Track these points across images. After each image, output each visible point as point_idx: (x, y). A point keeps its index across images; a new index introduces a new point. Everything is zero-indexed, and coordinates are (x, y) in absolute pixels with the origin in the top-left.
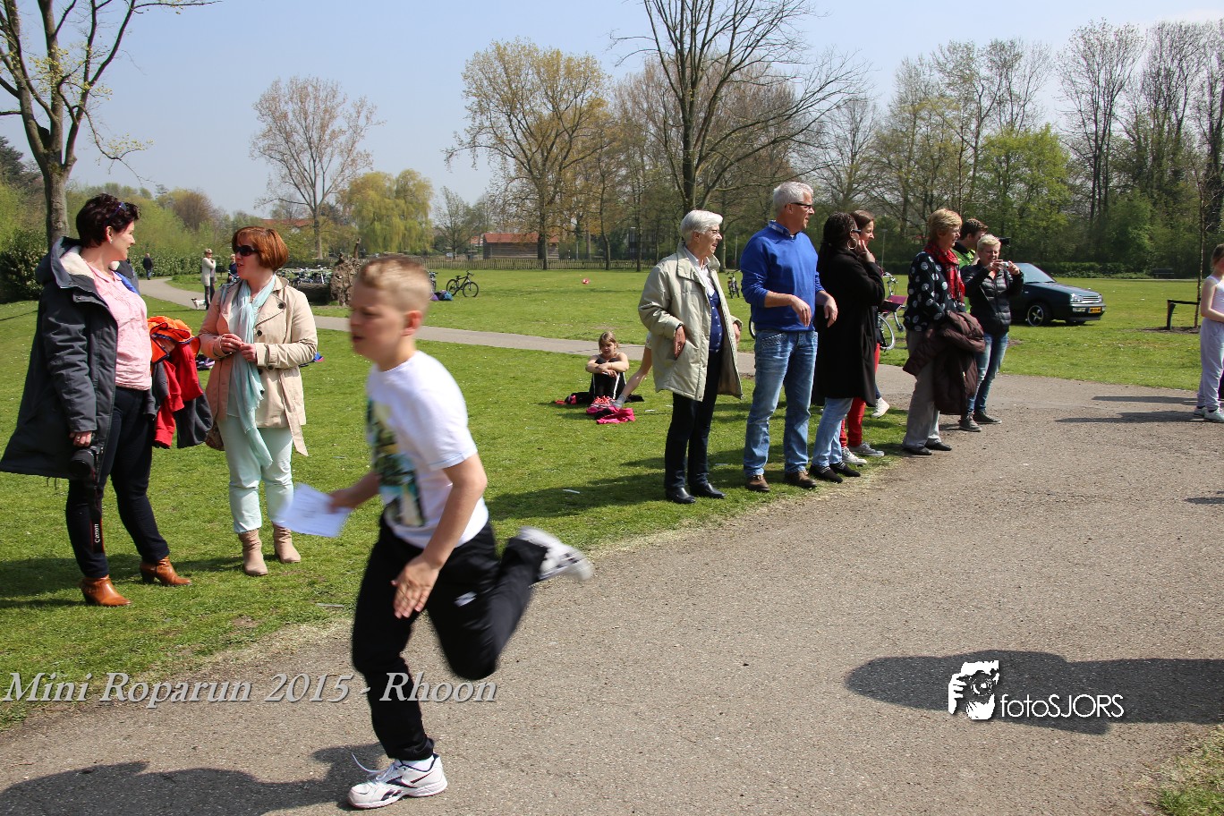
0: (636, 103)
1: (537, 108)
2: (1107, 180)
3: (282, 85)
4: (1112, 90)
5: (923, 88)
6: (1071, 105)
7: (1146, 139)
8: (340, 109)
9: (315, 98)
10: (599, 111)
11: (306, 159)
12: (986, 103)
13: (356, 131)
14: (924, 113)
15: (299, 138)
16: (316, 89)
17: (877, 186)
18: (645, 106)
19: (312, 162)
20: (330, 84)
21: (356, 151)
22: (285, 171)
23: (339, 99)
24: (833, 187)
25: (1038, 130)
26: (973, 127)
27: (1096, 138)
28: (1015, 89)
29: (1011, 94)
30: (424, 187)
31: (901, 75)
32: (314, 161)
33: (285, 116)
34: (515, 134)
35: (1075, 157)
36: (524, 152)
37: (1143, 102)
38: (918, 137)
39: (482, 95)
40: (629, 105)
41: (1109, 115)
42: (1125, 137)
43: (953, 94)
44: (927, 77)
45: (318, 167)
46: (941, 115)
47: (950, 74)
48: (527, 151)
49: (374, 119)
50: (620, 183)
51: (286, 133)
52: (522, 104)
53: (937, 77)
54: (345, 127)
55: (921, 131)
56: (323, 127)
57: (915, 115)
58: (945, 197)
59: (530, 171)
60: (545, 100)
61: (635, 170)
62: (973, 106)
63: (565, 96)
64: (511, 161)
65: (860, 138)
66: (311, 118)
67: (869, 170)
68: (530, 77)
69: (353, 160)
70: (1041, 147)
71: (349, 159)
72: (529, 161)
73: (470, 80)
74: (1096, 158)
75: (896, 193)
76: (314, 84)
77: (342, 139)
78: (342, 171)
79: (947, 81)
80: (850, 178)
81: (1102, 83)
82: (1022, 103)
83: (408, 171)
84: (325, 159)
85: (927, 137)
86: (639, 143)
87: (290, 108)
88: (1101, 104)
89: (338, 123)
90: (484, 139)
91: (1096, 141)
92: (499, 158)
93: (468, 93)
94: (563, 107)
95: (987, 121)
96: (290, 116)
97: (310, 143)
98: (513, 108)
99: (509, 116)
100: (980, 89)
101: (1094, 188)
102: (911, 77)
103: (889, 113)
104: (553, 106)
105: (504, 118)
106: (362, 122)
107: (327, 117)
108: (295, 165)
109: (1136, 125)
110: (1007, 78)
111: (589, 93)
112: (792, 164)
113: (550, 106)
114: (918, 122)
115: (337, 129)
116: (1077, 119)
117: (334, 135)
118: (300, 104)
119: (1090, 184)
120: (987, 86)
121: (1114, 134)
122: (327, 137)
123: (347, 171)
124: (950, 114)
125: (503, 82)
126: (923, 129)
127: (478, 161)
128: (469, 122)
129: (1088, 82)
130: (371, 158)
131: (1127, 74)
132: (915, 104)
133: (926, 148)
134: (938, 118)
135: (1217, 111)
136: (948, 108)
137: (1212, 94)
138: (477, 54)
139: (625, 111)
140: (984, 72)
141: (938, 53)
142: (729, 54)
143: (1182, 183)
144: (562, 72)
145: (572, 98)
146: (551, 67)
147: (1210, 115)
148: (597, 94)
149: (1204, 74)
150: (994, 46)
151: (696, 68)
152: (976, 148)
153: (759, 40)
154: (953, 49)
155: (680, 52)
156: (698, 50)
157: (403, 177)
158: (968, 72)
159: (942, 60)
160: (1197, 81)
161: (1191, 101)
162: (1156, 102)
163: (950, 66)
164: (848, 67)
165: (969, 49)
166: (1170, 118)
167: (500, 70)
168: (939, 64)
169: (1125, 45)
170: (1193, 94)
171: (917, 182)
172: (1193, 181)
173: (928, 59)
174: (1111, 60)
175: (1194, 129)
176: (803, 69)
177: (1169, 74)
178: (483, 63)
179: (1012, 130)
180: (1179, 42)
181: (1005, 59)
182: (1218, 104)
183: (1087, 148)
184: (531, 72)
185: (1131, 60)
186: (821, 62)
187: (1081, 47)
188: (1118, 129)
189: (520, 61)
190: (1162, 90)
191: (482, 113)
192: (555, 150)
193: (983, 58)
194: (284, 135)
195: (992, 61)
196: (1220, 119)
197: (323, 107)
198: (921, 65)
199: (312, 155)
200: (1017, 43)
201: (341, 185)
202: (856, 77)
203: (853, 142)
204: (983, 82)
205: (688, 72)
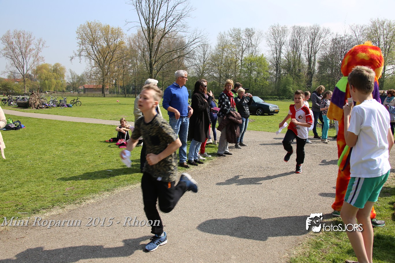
0: (135, 43)
1: (102, 44)
2: (280, 71)
3: (11, 32)
4: (281, 44)
5: (225, 41)
6: (269, 48)
7: (291, 59)
8: (32, 41)
9: (24, 37)
10: (122, 45)
11: (20, 58)
12: (244, 47)
13: (39, 49)
14: (226, 49)
15: (17, 51)
16: (24, 34)
17: (212, 71)
18: (138, 44)
19: (22, 59)
20: (29, 33)
21: (39, 56)
22: (13, 62)
23: (32, 38)
24: (198, 71)
25: (260, 56)
26: (241, 54)
27: (277, 58)
28: (253, 43)
29: (251, 44)
30: (63, 69)
31: (219, 37)
33: (12, 43)
34: (94, 52)
35: (271, 64)
36: (97, 58)
37: (290, 49)
38: (224, 57)
39: (82, 38)
40: (132, 44)
41: (280, 52)
42: (285, 58)
43: (234, 43)
44: (226, 38)
45: (25, 61)
46: (231, 50)
47: (233, 37)
48: (98, 58)
49: (45, 45)
50: (129, 69)
52: (96, 42)
53: (229, 38)
54: (34, 48)
55: (225, 55)
56: (27, 48)
57: (223, 50)
58: (232, 75)
59: (99, 65)
60: (104, 41)
61: (134, 65)
62: (241, 48)
63: (111, 40)
64: (93, 61)
65: (206, 56)
66: (22, 44)
67: (209, 67)
68: (99, 34)
69: (38, 59)
70: (261, 61)
71: (36, 59)
72: (99, 61)
73: (79, 34)
74: (277, 65)
75: (217, 74)
76: (23, 32)
77: (34, 52)
78: (34, 63)
79: (233, 39)
80: (203, 69)
81: (278, 42)
82: (255, 47)
83: (57, 63)
84: (27, 58)
85: (227, 57)
86: (135, 56)
87: (14, 40)
88: (278, 48)
89: (31, 47)
90: (83, 53)
91: (277, 59)
92: (89, 60)
93: (78, 38)
94: (110, 44)
95: (245, 52)
96: (14, 43)
97: (22, 53)
98: (93, 43)
99: (92, 46)
100: (243, 43)
101: (276, 74)
102: (222, 38)
103: (215, 49)
104: (107, 43)
105: (90, 47)
106: (41, 46)
107: (28, 44)
108: (16, 60)
109: (288, 55)
110: (250, 39)
111: (119, 39)
112: (185, 64)
113: (106, 44)
114: (224, 52)
115: (32, 49)
116: (271, 53)
117: (30, 51)
118: (18, 39)
119: (275, 72)
120: (244, 42)
121: (282, 58)
122: (28, 51)
124: (233, 50)
125: (90, 35)
126: (225, 54)
127: (81, 60)
128: (78, 48)
129: (274, 42)
130: (44, 59)
131: (285, 40)
132: (223, 47)
133: (226, 60)
135: (310, 52)
136: (233, 48)
137: (308, 47)
138: (81, 25)
139: (131, 46)
140: (244, 37)
141: (230, 31)
142: (164, 29)
143: (301, 73)
144: (110, 32)
145: (113, 41)
146: (106, 30)
147: (308, 53)
148: (122, 40)
149: (306, 41)
150: (247, 30)
151: (154, 33)
152: (241, 61)
153: (174, 25)
154: (234, 30)
155: (149, 27)
156: (154, 27)
157: (56, 66)
158: (239, 37)
159: (231, 33)
160: (304, 44)
161: (303, 49)
162: (293, 49)
163: (234, 35)
164: (202, 34)
165: (239, 30)
166: (297, 54)
167: (89, 31)
168: (230, 34)
169: (284, 31)
170: (303, 47)
171: (224, 71)
172: (304, 72)
173: (227, 32)
174: (280, 35)
175: (304, 57)
176: (188, 34)
177: (297, 41)
178: (83, 28)
179: (252, 55)
180: (299, 31)
181: (250, 34)
182: (310, 50)
183: (274, 61)
184: (99, 32)
185: (286, 36)
186: (193, 32)
187: (272, 31)
188: (283, 56)
189: (96, 28)
190: (295, 45)
191: (83, 45)
192: (108, 58)
193: (243, 33)
194: (12, 50)
195: (246, 34)
196: (311, 54)
197: (26, 40)
198: (225, 34)
199: (22, 57)
200: (253, 29)
201: (33, 67)
202: (204, 38)
203: (204, 58)
204: (243, 40)
205: (151, 34)
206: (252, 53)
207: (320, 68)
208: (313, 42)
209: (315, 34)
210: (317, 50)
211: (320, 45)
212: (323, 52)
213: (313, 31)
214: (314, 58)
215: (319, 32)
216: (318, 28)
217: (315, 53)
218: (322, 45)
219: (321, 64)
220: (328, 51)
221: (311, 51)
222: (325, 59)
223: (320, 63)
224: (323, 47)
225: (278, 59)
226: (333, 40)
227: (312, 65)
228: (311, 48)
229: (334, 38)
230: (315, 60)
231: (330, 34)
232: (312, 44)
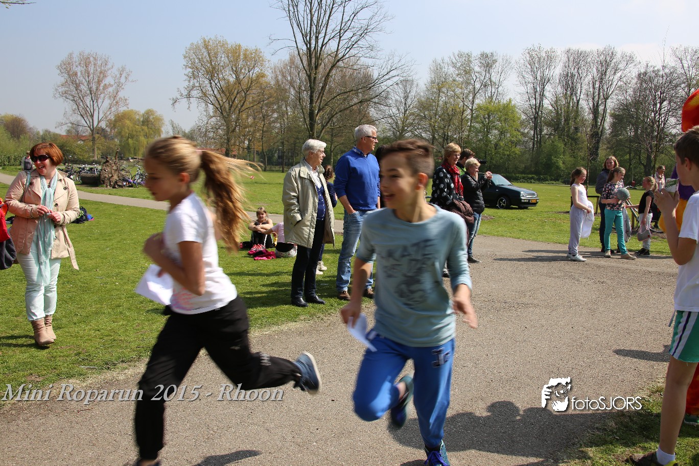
0: (284, 76)
1: (227, 77)
2: (541, 130)
3: (74, 56)
4: (544, 82)
5: (444, 75)
6: (523, 89)
7: (561, 110)
8: (109, 72)
9: (95, 64)
10: (262, 80)
11: (88, 100)
12: (478, 86)
13: (119, 85)
14: (444, 90)
15: (84, 88)
16: (95, 59)
17: (418, 129)
18: (289, 78)
19: (92, 102)
20: (104, 57)
21: (119, 97)
22: (75, 107)
23: (109, 66)
24: (394, 128)
25: (505, 102)
26: (471, 98)
27: (536, 107)
28: (493, 79)
29: (491, 82)
30: (159, 119)
31: (432, 68)
32: (93, 102)
33: (76, 74)
34: (213, 91)
35: (524, 117)
36: (218, 102)
37: (560, 90)
38: (441, 103)
39: (193, 66)
40: (280, 77)
41: (542, 96)
42: (550, 108)
43: (460, 79)
44: (446, 70)
45: (95, 105)
47: (459, 69)
48: (220, 102)
49: (130, 78)
50: (274, 122)
51: (76, 84)
52: (218, 74)
53: (451, 70)
54: (112, 83)
55: (442, 99)
56: (99, 82)
57: (439, 90)
58: (455, 136)
59: (222, 113)
60: (231, 73)
61: (282, 115)
62: (471, 87)
63: (243, 71)
64: (211, 106)
65: (409, 102)
66: (92, 76)
67: (414, 120)
68: (223, 59)
69: (117, 102)
70: (507, 111)
71: (114, 102)
72: (221, 107)
73: (188, 59)
74: (535, 118)
75: (428, 133)
76: (94, 56)
77: (111, 89)
78: (110, 108)
79: (457, 72)
80: (403, 123)
81: (539, 78)
82: (497, 86)
83: (150, 110)
84: (100, 101)
85: (446, 103)
86: (285, 99)
87: (79, 70)
88: (538, 89)
89: (107, 81)
90: (195, 93)
91: (535, 109)
92: (203, 105)
93: (186, 66)
94: (242, 77)
95: (478, 95)
96: (79, 74)
97: (91, 91)
98: (212, 76)
99: (210, 81)
100: (475, 78)
101: (534, 134)
102: (437, 69)
103: (425, 89)
104: (236, 76)
105: (207, 82)
106: (123, 80)
107: (102, 76)
108: (81, 104)
109: (556, 102)
110: (489, 73)
111: (257, 70)
112: (371, 115)
113: (234, 76)
114: (441, 94)
115: (108, 84)
116: (526, 97)
117: (105, 87)
118: (85, 67)
119: (532, 132)
120: (478, 76)
121: (545, 106)
122: (101, 88)
123: (113, 109)
124: (458, 91)
125: (207, 61)
126: (443, 98)
127: (191, 106)
128: (187, 83)
129: (531, 77)
130: (127, 101)
131: (551, 74)
132: (439, 84)
133: (445, 109)
134: (452, 92)
135: (597, 97)
136: (457, 87)
137: (594, 88)
138: (192, 44)
139: (277, 81)
140: (477, 69)
141: (452, 57)
142: (337, 51)
143: (579, 134)
144: (242, 57)
145: (247, 72)
146: (235, 54)
147: (593, 99)
148: (261, 70)
149: (590, 77)
150: (482, 55)
151: (318, 58)
152: (472, 110)
153: (353, 45)
154: (460, 55)
155: (309, 49)
156: (319, 49)
157: (147, 114)
158: (468, 68)
159: (454, 61)
160: (586, 80)
161: (583, 91)
162: (566, 90)
163: (459, 65)
164: (403, 62)
165: (469, 56)
166: (573, 99)
167: (206, 54)
168: (453, 63)
169: (550, 58)
170: (585, 87)
171: (440, 127)
172: (584, 134)
173: (447, 60)
174: (543, 66)
175: (585, 105)
176: (378, 62)
177: (573, 76)
178: (195, 49)
179: (491, 101)
180: (577, 59)
181: (488, 62)
182: (597, 93)
183: (531, 113)
184: (223, 56)
185: (553, 67)
186: (387, 59)
187: (528, 58)
188: (547, 104)
189: (217, 49)
190: (569, 84)
191: (194, 78)
192: (236, 101)
193: (476, 61)
194: (75, 85)
195: (481, 63)
196: (598, 101)
197: (99, 70)
198: (443, 63)
199: (92, 98)
200: (495, 54)
201: (109, 116)
202: (407, 68)
203: (405, 104)
204: (476, 74)
205: (313, 60)
206: (491, 97)
207: (613, 125)
208: (602, 79)
209: (606, 64)
210: (610, 93)
211: (615, 84)
212: (620, 97)
213: (602, 57)
214: (603, 108)
215: (615, 60)
216: (612, 53)
217: (606, 99)
218: (620, 83)
219: (616, 119)
220: (629, 96)
221: (599, 94)
222: (624, 109)
223: (613, 116)
224: (620, 87)
225: (538, 108)
226: (639, 75)
227: (599, 120)
228: (599, 89)
229: (643, 71)
230: (605, 110)
231: (633, 64)
232: (601, 82)
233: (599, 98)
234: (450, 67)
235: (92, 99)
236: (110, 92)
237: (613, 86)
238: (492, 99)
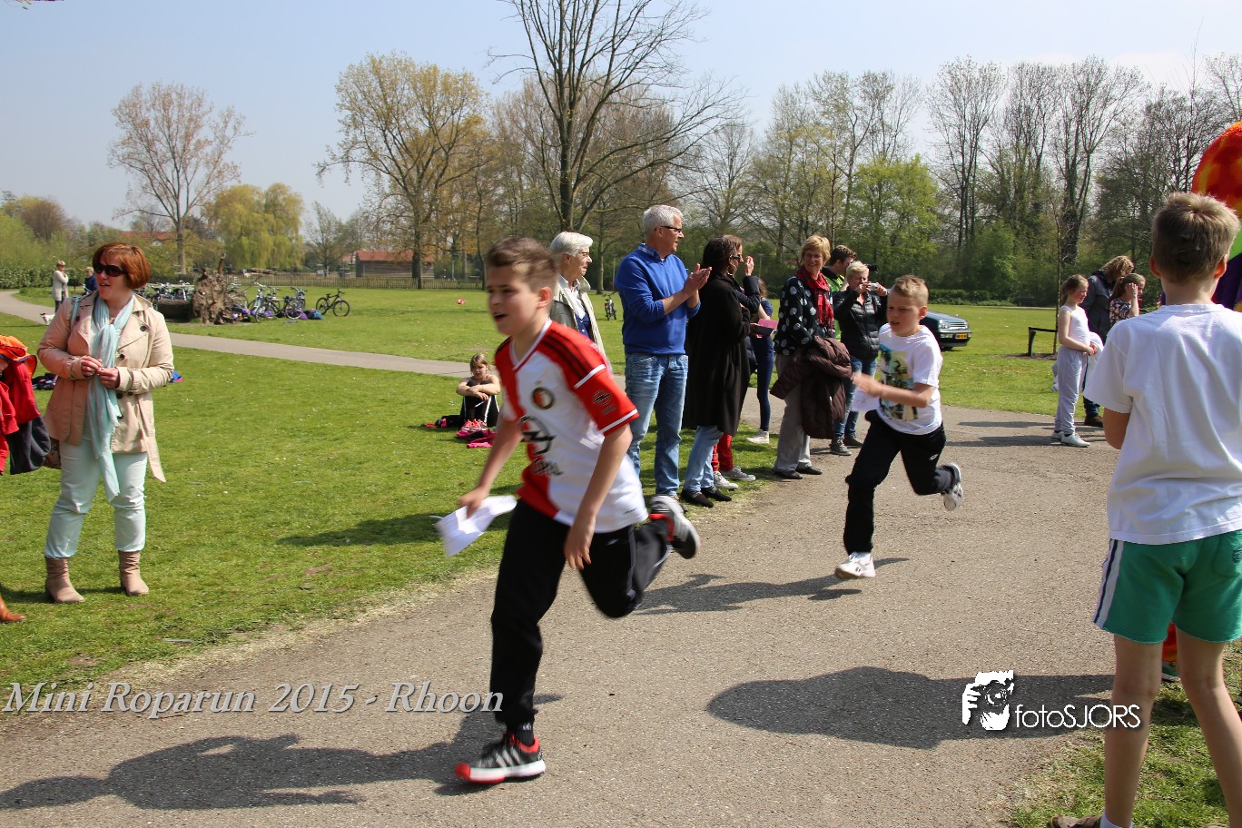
0: (515, 122)
1: (413, 124)
2: (973, 211)
3: (143, 91)
4: (977, 124)
5: (799, 115)
6: (939, 137)
7: (1009, 172)
8: (205, 118)
9: (180, 105)
10: (476, 129)
11: (169, 169)
12: (859, 132)
13: (223, 142)
14: (800, 140)
15: (162, 147)
16: (180, 96)
17: (754, 211)
18: (524, 125)
19: (175, 172)
20: (195, 92)
21: (223, 162)
22: (146, 181)
23: (205, 108)
24: (711, 211)
25: (909, 161)
26: (847, 154)
27: (963, 169)
28: (887, 120)
29: (883, 125)
30: (294, 202)
31: (777, 102)
32: (178, 172)
33: (147, 123)
34: (390, 150)
35: (944, 187)
36: (399, 168)
37: (1006, 138)
38: (794, 164)
39: (354, 107)
40: (507, 123)
41: (975, 148)
42: (990, 169)
43: (828, 122)
44: (802, 105)
45: (182, 178)
46: (817, 142)
47: (825, 103)
48: (403, 168)
49: (242, 129)
50: (498, 203)
51: (147, 141)
52: (397, 120)
53: (812, 106)
54: (211, 137)
55: (797, 158)
56: (188, 137)
57: (791, 142)
58: (820, 223)
59: (405, 188)
60: (421, 116)
61: (513, 190)
62: (847, 135)
63: (442, 113)
64: (386, 177)
65: (737, 163)
66: (174, 126)
67: (746, 195)
68: (406, 92)
69: (220, 172)
70: (911, 177)
71: (215, 171)
72: (404, 178)
73: (343, 93)
74: (963, 188)
75: (772, 218)
76: (179, 91)
77: (208, 149)
78: (208, 183)
79: (822, 109)
80: (727, 202)
81: (968, 117)
82: (893, 133)
83: (277, 185)
84: (190, 170)
85: (803, 164)
86: (517, 162)
87: (152, 116)
88: (968, 137)
89: (204, 133)
90: (357, 153)
91: (963, 172)
92: (373, 174)
93: (341, 107)
94: (439, 123)
95: (860, 149)
96: (152, 123)
97: (173, 153)
98: (388, 123)
99: (384, 131)
100: (854, 119)
101: (961, 218)
102: (787, 104)
103: (766, 140)
104: (429, 123)
105: (378, 133)
106: (229, 132)
107: (192, 126)
108: (157, 176)
109: (1000, 159)
110: (879, 108)
111: (466, 110)
112: (670, 187)
113: (426, 122)
114: (794, 148)
115: (203, 139)
116: (945, 151)
117: (199, 145)
118: (163, 111)
119: (958, 214)
120: (860, 116)
121: (980, 166)
122: (192, 147)
123: (213, 183)
124: (825, 142)
125: (378, 96)
126: (799, 156)
127: (351, 176)
128: (342, 136)
129: (955, 116)
130: (239, 170)
131: (991, 109)
132: (791, 131)
133: (802, 174)
134: (813, 145)
135: (1072, 149)
136: (823, 136)
137: (1067, 132)
138: (351, 66)
139: (503, 130)
140: (857, 102)
141: (814, 82)
142: (608, 75)
143: (1041, 216)
144: (439, 88)
145: (448, 114)
146: (427, 82)
147: (1066, 152)
148: (474, 111)
149: (1059, 113)
150: (867, 78)
151: (574, 89)
152: (849, 176)
153: (637, 63)
154: (828, 79)
155: (559, 72)
156: (576, 71)
157: (273, 191)
158: (842, 101)
159: (817, 89)
160: (1054, 120)
161: (1048, 138)
162: (1017, 138)
163: (825, 95)
164: (725, 93)
165: (843, 79)
166: (1030, 154)
167: (375, 84)
168: (814, 92)
169: (988, 81)
170: (1051, 132)
171: (793, 208)
172: (1051, 214)
173: (804, 87)
174: (976, 96)
175: (1053, 165)
176: (681, 93)
177: (1029, 112)
178: (357, 76)
179: (884, 159)
180: (1036, 81)
181: (877, 90)
182: (1072, 143)
183: (955, 179)
184: (406, 87)
185: (994, 96)
186: (698, 87)
187: (949, 82)
188: (983, 162)
189: (396, 75)
190: (1023, 127)
191: (356, 127)
192: (431, 167)
193: (856, 89)
194: (145, 143)
195: (864, 91)
196: (1075, 156)
197: (187, 115)
198: (797, 92)
199: (175, 165)
200: (889, 75)
201: (207, 197)
202: (733, 103)
203: (731, 167)
204: (856, 111)
205: (567, 92)
206: (884, 152)
207: (1103, 200)
208: (1081, 116)
209: (1088, 90)
210: (1097, 141)
211: (1105, 124)
212: (1114, 149)
213: (1081, 78)
214: (1084, 168)
215: (1104, 83)
216: (1099, 70)
217: (1089, 152)
218: (1114, 124)
219: (1108, 188)
220: (1131, 146)
221: (1076, 144)
222: (1122, 170)
223: (1103, 182)
224: (1114, 130)
225: (968, 171)
226: (1149, 109)
227: (1077, 191)
228: (1077, 135)
229: (1154, 100)
230: (1087, 173)
231: (1138, 89)
232: (1079, 123)
233: (1076, 149)
234: (810, 100)
235: (176, 167)
236: (207, 155)
237: (1102, 129)
238: (885, 156)
